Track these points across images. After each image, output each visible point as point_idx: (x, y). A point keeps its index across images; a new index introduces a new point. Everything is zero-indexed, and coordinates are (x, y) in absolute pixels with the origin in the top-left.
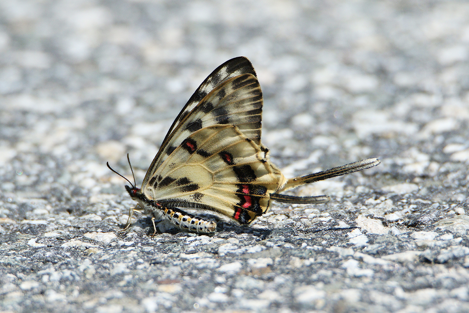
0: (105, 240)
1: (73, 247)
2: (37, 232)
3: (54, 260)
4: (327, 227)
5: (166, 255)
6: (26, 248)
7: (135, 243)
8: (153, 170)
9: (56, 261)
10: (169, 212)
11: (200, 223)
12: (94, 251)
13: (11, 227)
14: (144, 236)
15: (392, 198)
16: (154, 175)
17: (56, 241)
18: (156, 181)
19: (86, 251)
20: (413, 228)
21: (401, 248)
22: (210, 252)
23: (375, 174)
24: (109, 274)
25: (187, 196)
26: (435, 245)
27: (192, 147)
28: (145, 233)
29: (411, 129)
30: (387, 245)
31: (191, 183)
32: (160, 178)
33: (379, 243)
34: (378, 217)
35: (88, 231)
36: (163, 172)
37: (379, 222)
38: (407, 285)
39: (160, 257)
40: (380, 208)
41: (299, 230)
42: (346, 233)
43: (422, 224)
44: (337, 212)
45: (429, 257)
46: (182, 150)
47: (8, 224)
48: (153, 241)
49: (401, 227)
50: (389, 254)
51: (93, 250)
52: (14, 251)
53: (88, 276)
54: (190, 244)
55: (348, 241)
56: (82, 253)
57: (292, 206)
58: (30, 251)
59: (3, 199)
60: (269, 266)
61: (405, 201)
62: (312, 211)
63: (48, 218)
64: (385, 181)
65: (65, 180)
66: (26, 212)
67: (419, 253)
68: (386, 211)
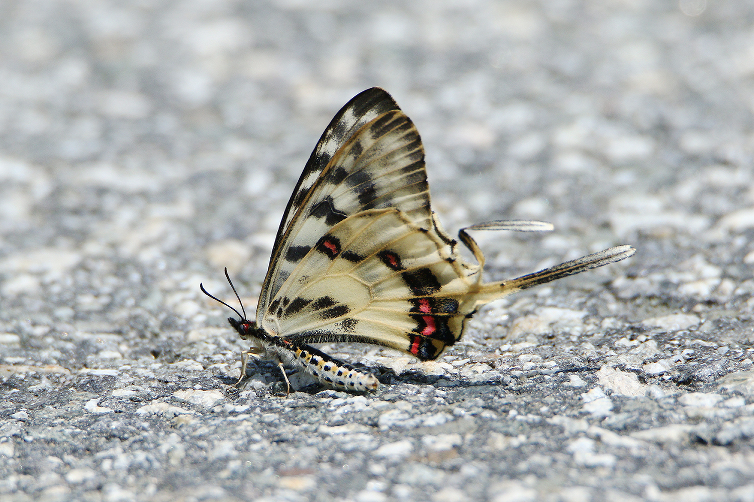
0: (205, 402)
1: (155, 414)
2: (101, 388)
3: (124, 434)
4: (551, 384)
5: (297, 428)
6: (80, 414)
7: (251, 407)
9: (126, 436)
10: (303, 355)
11: (351, 376)
12: (186, 421)
13: (62, 380)
14: (266, 396)
15: (657, 338)
17: (129, 403)
18: (280, 306)
19: (175, 419)
20: (685, 387)
21: (663, 420)
22: (366, 424)
23: (634, 298)
24: (206, 459)
25: (332, 325)
26: (716, 416)
27: (333, 248)
28: (268, 392)
29: (698, 224)
30: (641, 414)
31: (336, 305)
32: (286, 301)
33: (628, 411)
34: (633, 368)
35: (179, 388)
36: (289, 291)
37: (634, 377)
38: (666, 480)
39: (287, 431)
40: (637, 355)
41: (507, 389)
42: (580, 394)
43: (699, 380)
44: (569, 360)
45: (704, 436)
46: (318, 254)
47: (57, 375)
48: (279, 405)
49: (667, 385)
50: (643, 429)
51: (184, 419)
52: (63, 420)
53: (173, 462)
54: (335, 410)
55: (581, 408)
56: (168, 423)
57: (500, 349)
58: (87, 418)
59: (54, 334)
60: (455, 447)
61: (676, 342)
62: (531, 357)
63: (120, 366)
64: (650, 309)
65: (151, 303)
66: (88, 355)
67: (689, 428)
68: (645, 358)
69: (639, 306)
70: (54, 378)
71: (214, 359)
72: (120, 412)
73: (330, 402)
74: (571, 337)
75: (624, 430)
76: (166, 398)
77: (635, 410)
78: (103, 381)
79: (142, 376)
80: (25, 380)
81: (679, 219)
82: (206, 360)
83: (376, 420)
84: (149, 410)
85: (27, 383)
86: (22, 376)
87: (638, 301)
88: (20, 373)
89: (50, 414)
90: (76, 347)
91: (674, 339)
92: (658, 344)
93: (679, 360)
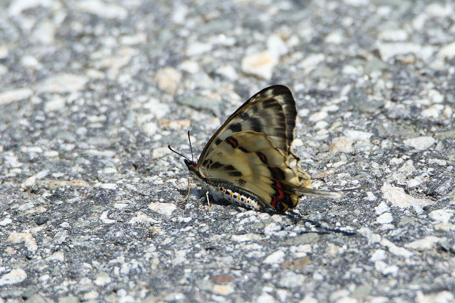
0: (167, 213)
1: (140, 224)
3: (124, 241)
4: (357, 199)
5: (219, 237)
6: (99, 225)
7: (193, 219)
10: (221, 189)
11: (248, 202)
13: (86, 191)
14: (200, 206)
15: (413, 156)
17: (125, 215)
18: (208, 163)
19: (151, 228)
20: (431, 197)
21: (422, 234)
22: (257, 233)
23: (397, 119)
25: (233, 180)
27: (234, 143)
28: (201, 203)
30: (409, 228)
33: (402, 227)
34: (401, 184)
35: (151, 201)
37: (402, 191)
38: (427, 287)
39: (214, 238)
40: (402, 173)
41: (333, 202)
42: (374, 208)
43: (438, 195)
44: (366, 179)
45: (445, 246)
47: (83, 188)
48: (208, 217)
50: (411, 241)
51: (156, 229)
52: (89, 230)
53: (154, 267)
54: (239, 222)
55: (376, 220)
56: (147, 230)
57: (326, 167)
58: (103, 228)
59: (77, 150)
60: (308, 254)
61: (423, 161)
62: (344, 175)
63: (117, 181)
66: (98, 170)
67: (436, 240)
68: (407, 175)
69: (400, 124)
70: (81, 190)
71: (168, 175)
72: (120, 221)
73: (236, 215)
74: (365, 156)
75: (400, 241)
76: (145, 209)
77: (405, 225)
78: (108, 195)
79: (130, 189)
82: (164, 176)
83: (263, 231)
84: (136, 221)
86: (63, 190)
87: (400, 121)
88: (62, 187)
89: (81, 225)
90: (91, 163)
91: (422, 159)
92: (414, 162)
93: (426, 176)
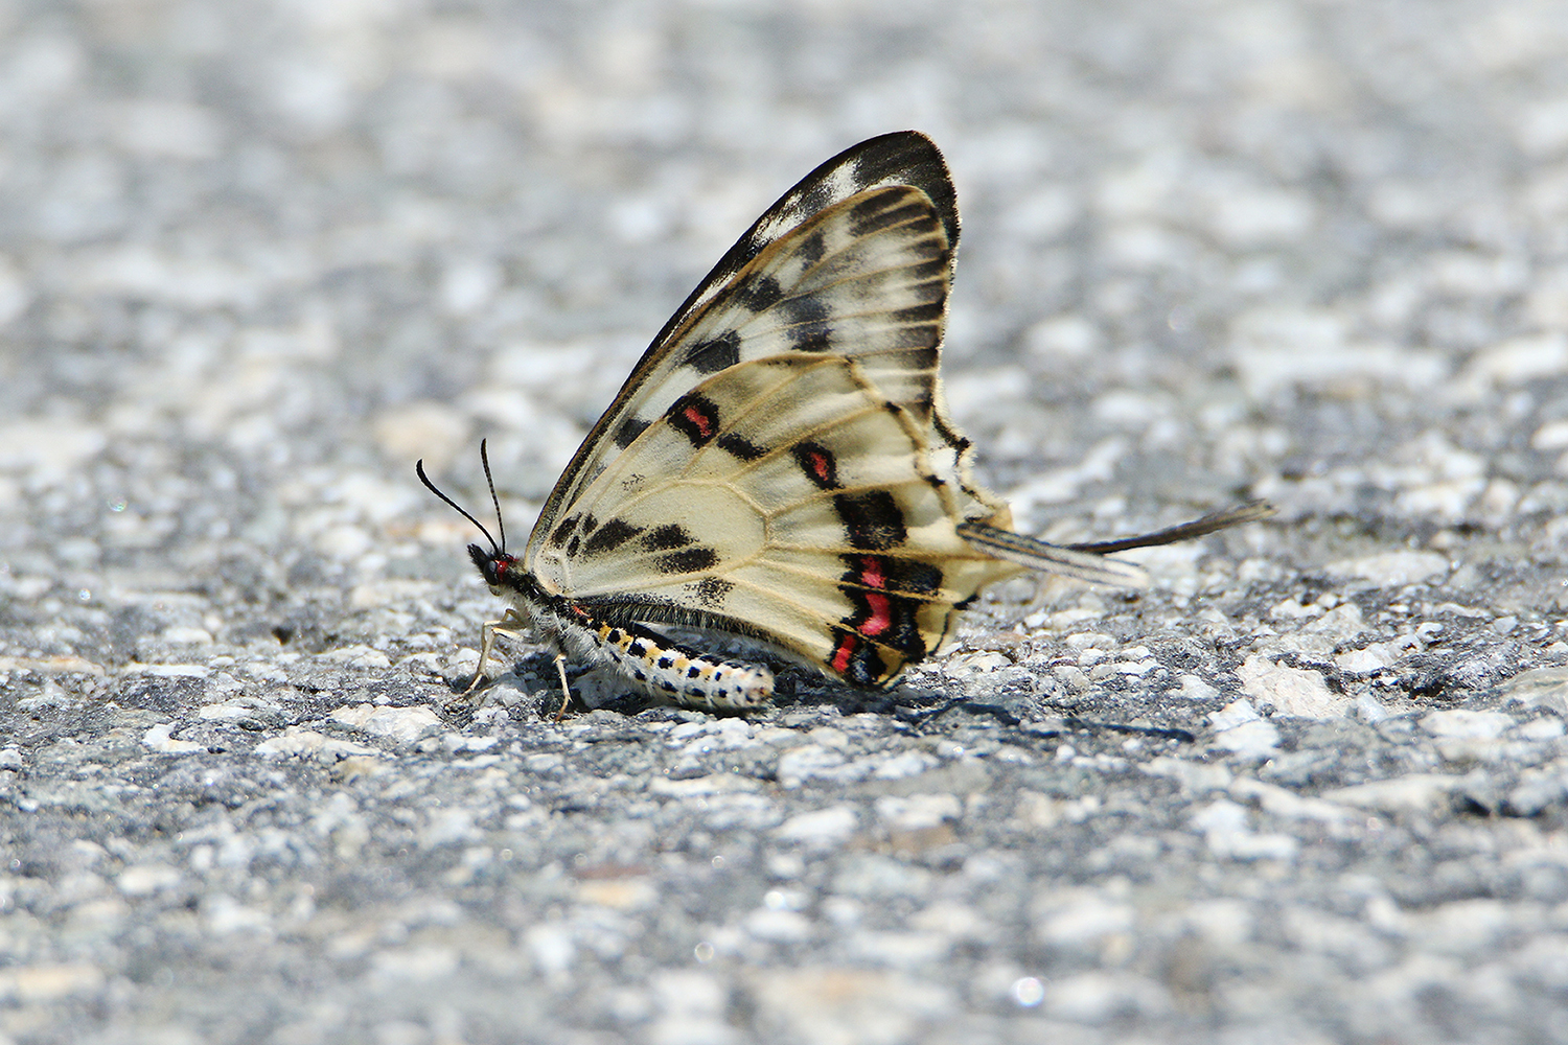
0: (401, 731)
1: (295, 755)
2: (174, 702)
4: (1142, 693)
5: (602, 784)
6: (135, 755)
7: (501, 741)
8: (569, 495)
9: (237, 799)
10: (614, 638)
11: (718, 676)
12: (363, 768)
13: (88, 687)
14: (531, 719)
15: (1360, 599)
16: (572, 514)
18: (576, 531)
19: (339, 766)
23: (1302, 520)
24: (414, 845)
25: (679, 589)
26: (1504, 757)
27: (702, 423)
29: (1423, 369)
30: (1343, 753)
31: (693, 546)
32: (590, 524)
35: (344, 702)
36: (600, 502)
37: (1316, 680)
38: (1410, 888)
39: (583, 788)
42: (1206, 714)
43: (1460, 685)
45: (1481, 797)
46: (669, 433)
47: (78, 676)
49: (1389, 696)
50: (1348, 784)
55: (1211, 742)
56: (324, 773)
57: (1024, 624)
58: (151, 764)
59: (61, 593)
60: (947, 820)
61: (1402, 608)
62: (1094, 639)
63: (212, 659)
64: (1336, 542)
65: (266, 530)
66: (139, 636)
67: (1449, 782)
68: (1339, 640)
69: (1312, 537)
70: (70, 682)
71: (410, 645)
72: (220, 751)
73: (670, 730)
74: (1175, 599)
75: (1309, 785)
76: (316, 723)
77: (1329, 746)
78: (178, 688)
79: (260, 677)
80: (9, 687)
81: (1382, 360)
82: (394, 645)
83: (772, 767)
84: (282, 748)
85: (13, 694)
86: (3, 680)
87: (1311, 527)
89: (69, 756)
90: (111, 621)
91: (1397, 603)
92: (1364, 613)
93: (1411, 646)
